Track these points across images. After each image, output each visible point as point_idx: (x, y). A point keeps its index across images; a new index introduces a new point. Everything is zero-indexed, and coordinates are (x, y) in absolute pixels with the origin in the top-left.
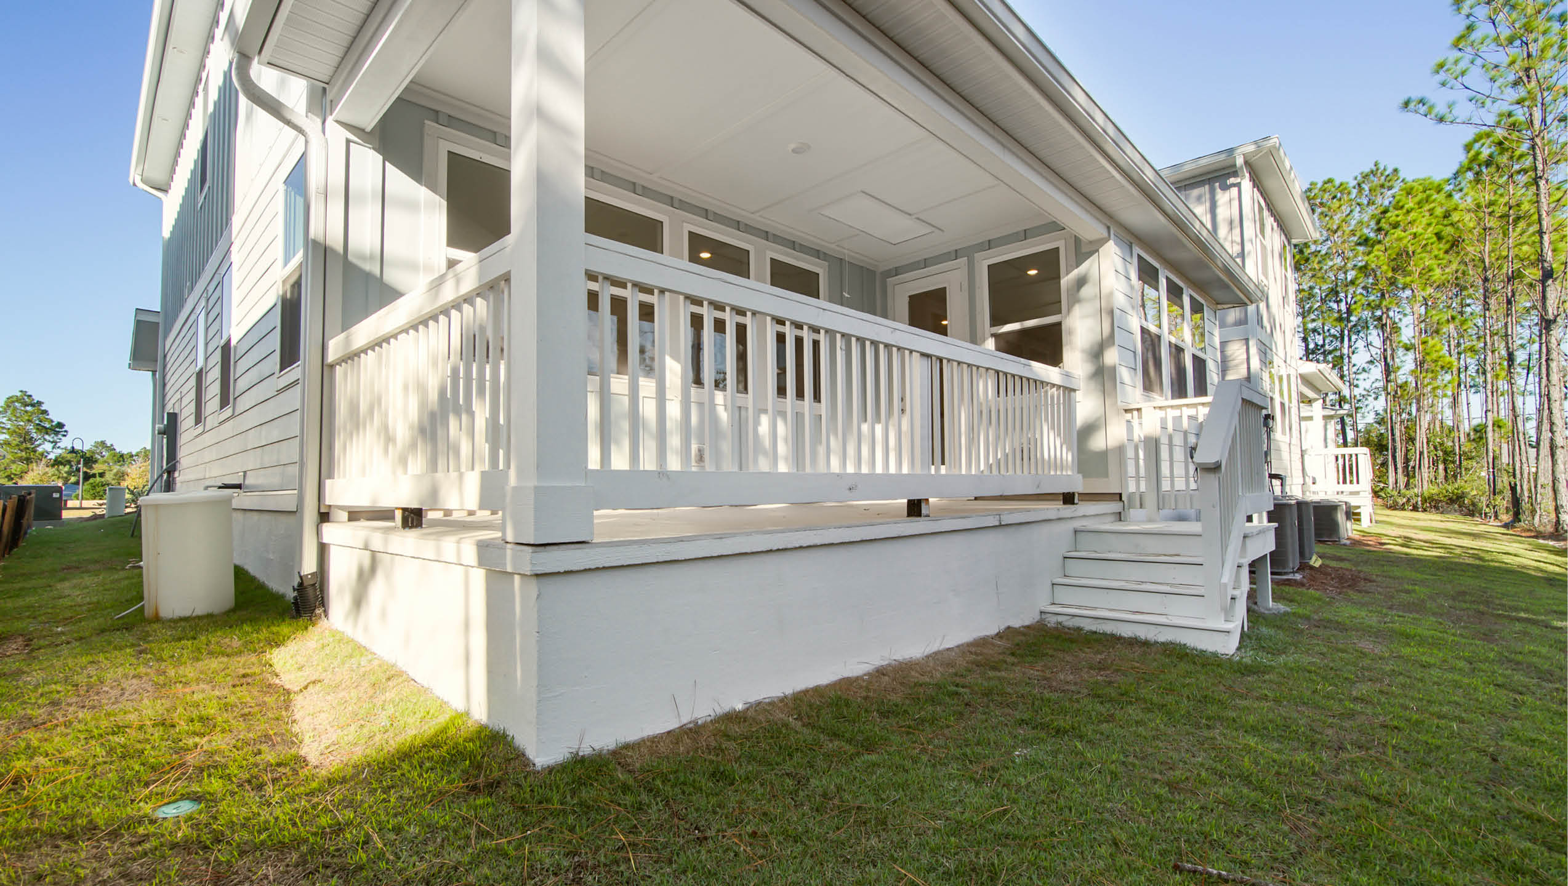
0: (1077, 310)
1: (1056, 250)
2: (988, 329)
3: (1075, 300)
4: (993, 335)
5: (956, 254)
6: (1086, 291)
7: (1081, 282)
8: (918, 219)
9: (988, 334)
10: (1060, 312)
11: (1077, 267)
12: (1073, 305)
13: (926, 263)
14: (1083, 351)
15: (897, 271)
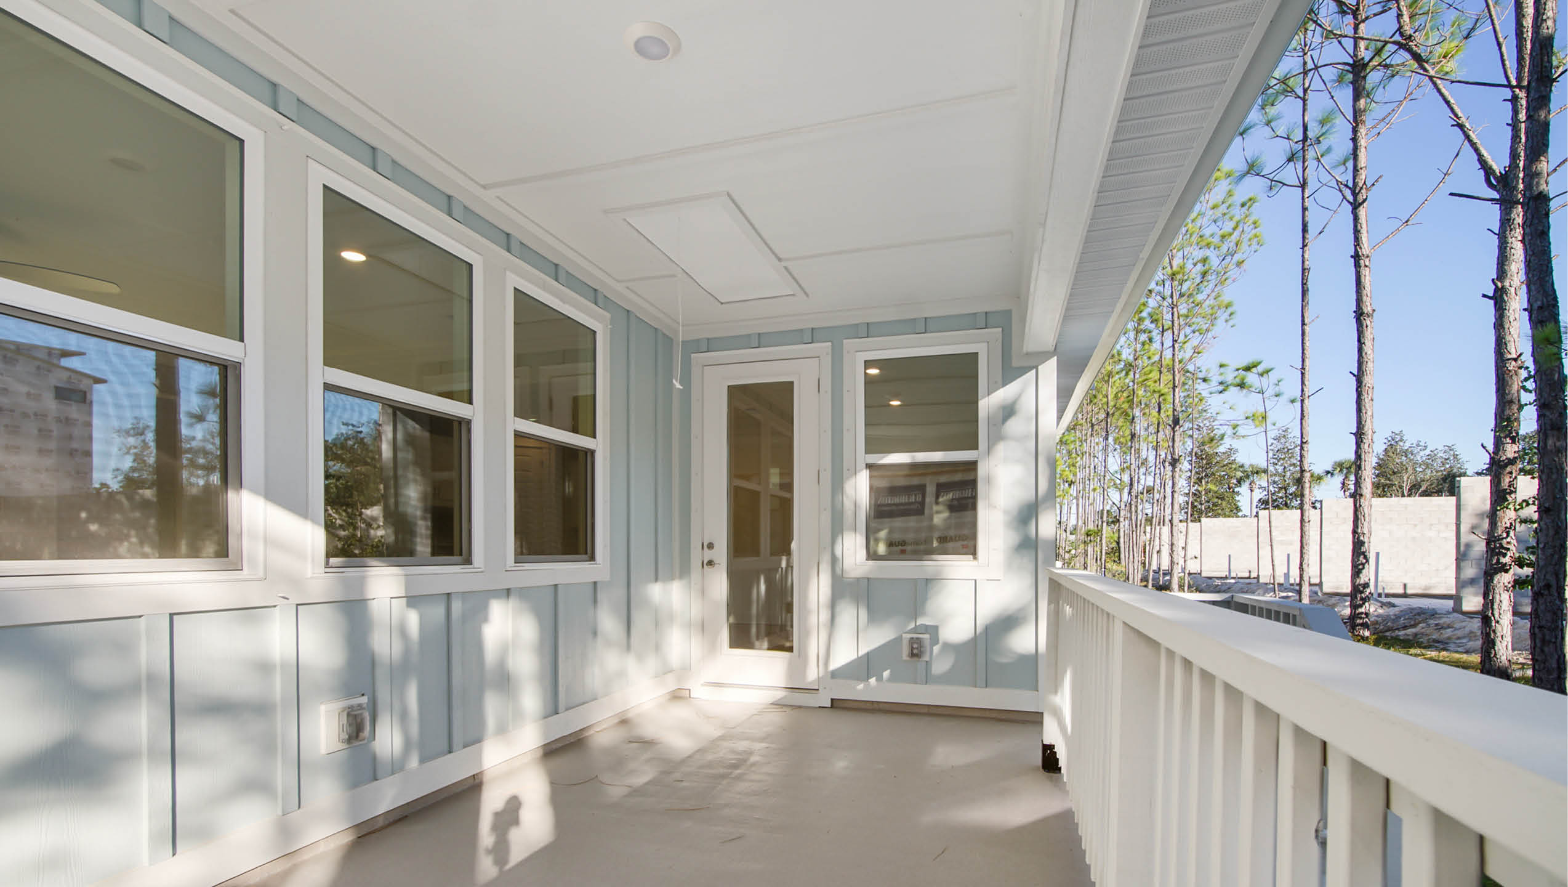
0: (1001, 449)
1: (975, 355)
2: (863, 458)
3: (997, 437)
4: (869, 466)
5: (813, 335)
6: (1014, 426)
7: (1009, 411)
8: (786, 268)
9: (861, 464)
10: (975, 447)
11: (1004, 385)
12: (995, 444)
13: (760, 340)
14: (1006, 512)
15: (710, 345)
